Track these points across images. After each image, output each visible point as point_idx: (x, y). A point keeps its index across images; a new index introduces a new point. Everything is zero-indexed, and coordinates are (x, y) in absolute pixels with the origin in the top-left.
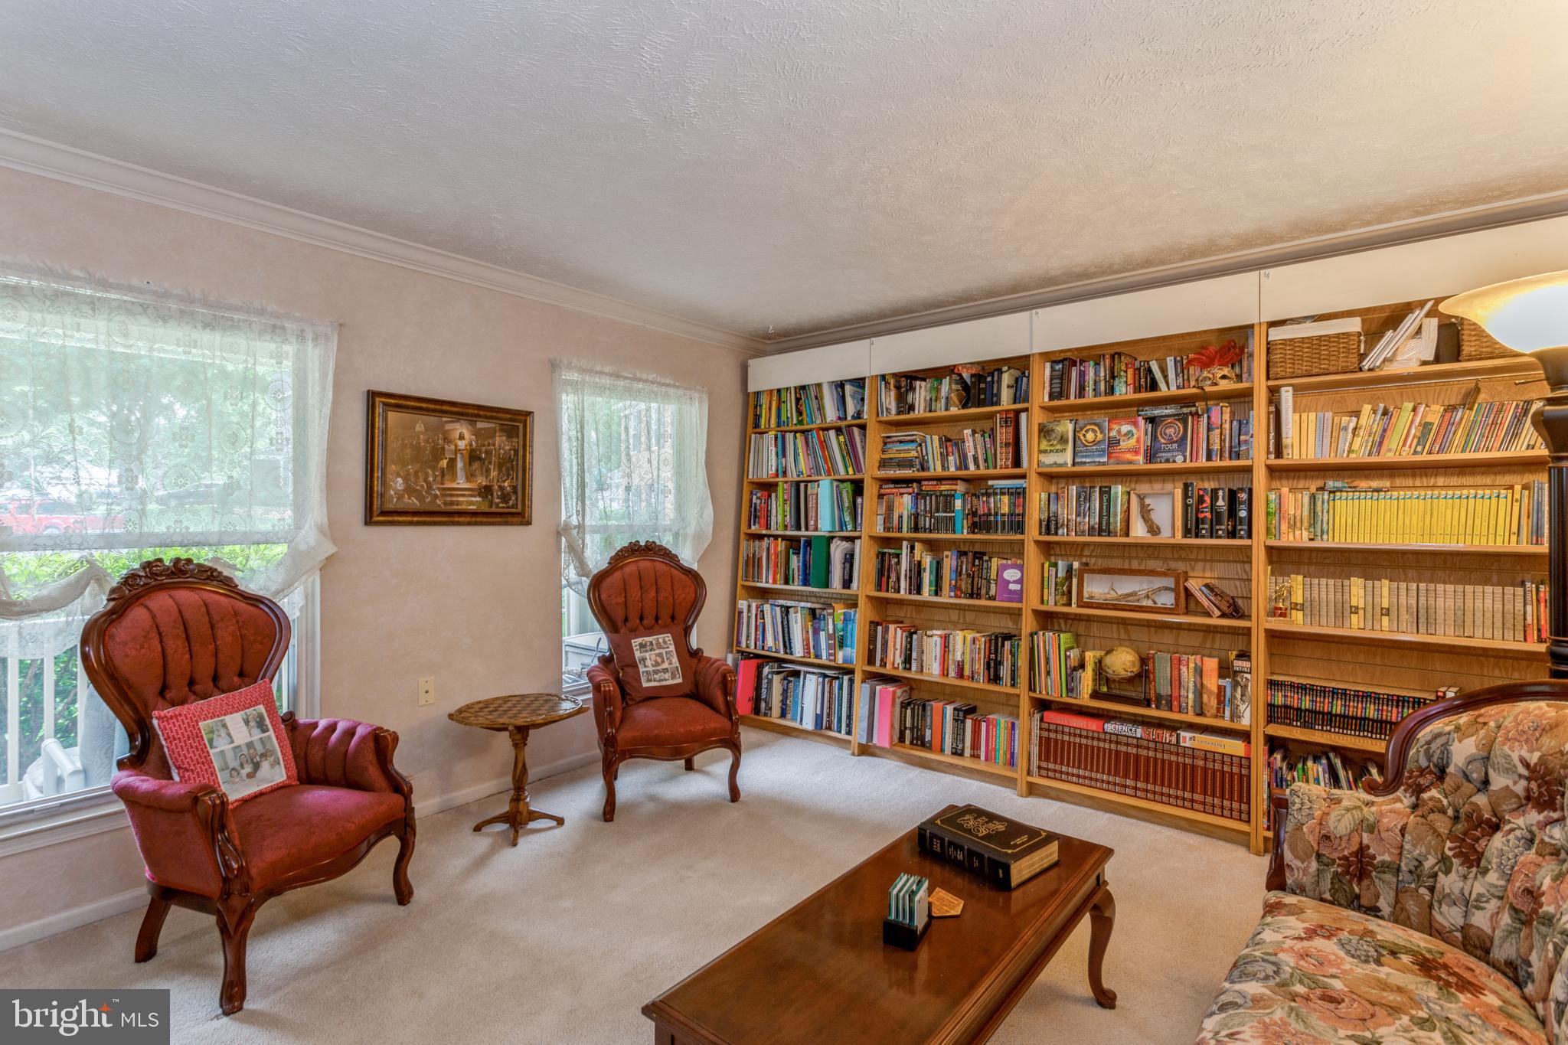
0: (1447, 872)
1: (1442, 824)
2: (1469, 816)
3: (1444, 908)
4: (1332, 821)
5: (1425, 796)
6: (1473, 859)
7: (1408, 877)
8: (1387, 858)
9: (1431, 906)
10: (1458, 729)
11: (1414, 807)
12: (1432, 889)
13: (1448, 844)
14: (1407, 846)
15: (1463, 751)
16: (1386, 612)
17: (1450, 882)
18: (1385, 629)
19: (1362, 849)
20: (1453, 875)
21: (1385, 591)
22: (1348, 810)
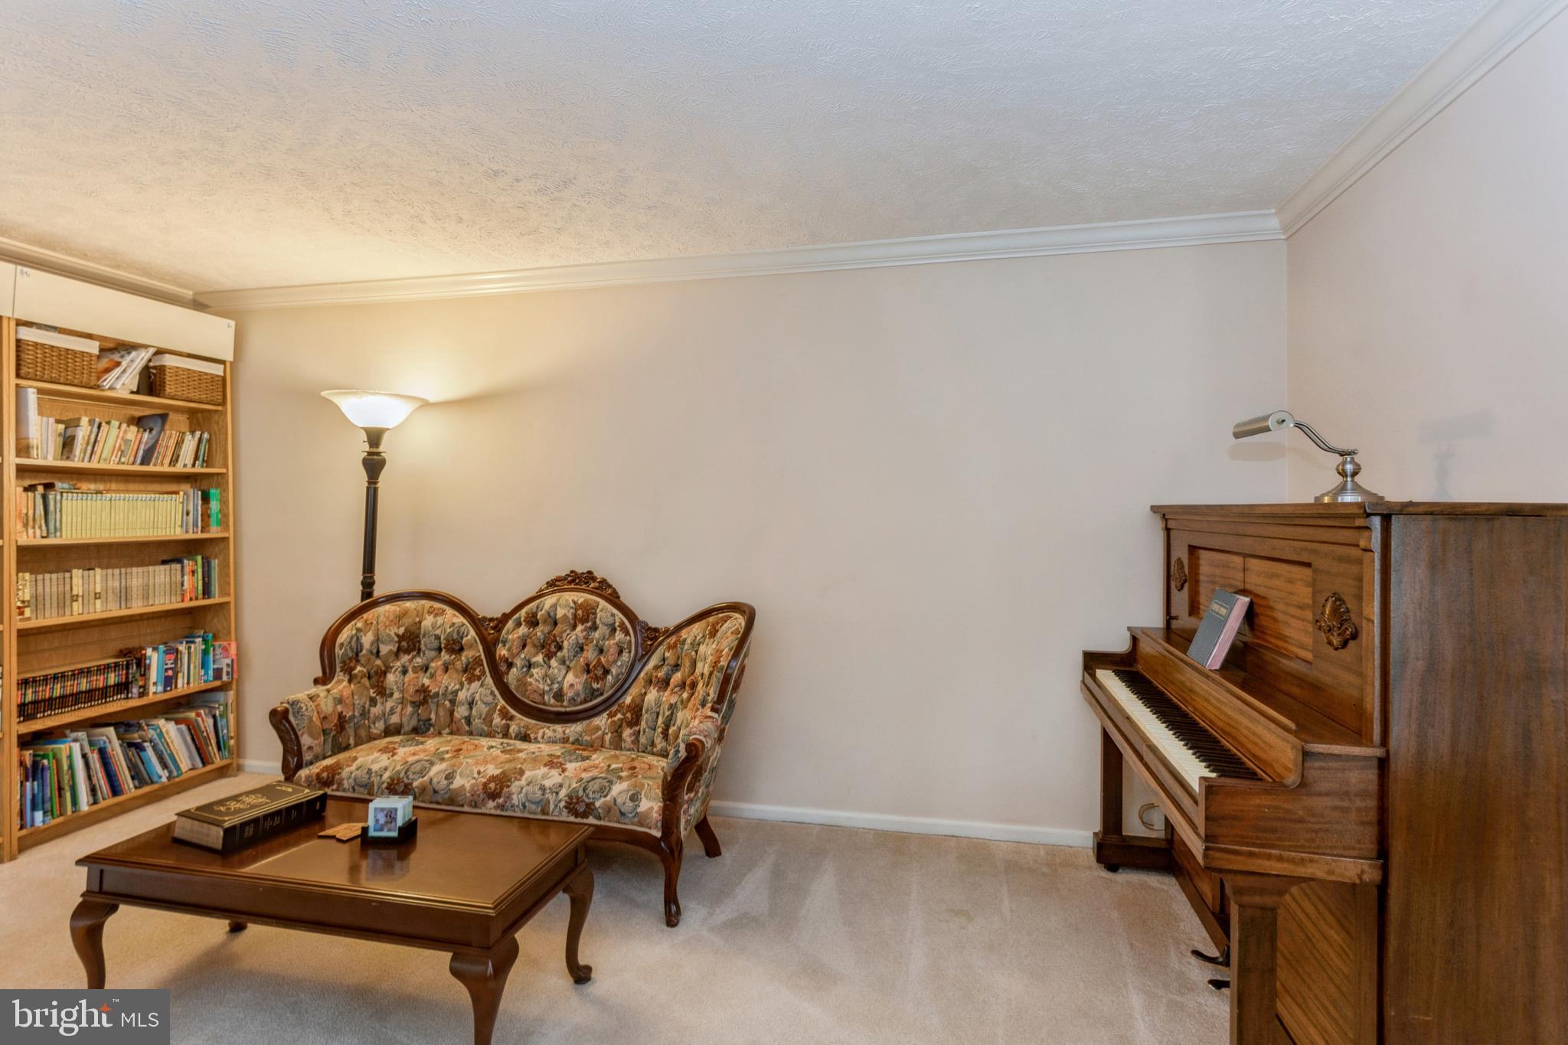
0: (375, 706)
1: (365, 681)
2: (376, 673)
3: (377, 725)
4: (323, 706)
5: (356, 671)
6: (383, 692)
7: (360, 718)
8: (351, 713)
9: (370, 727)
10: (359, 630)
11: (350, 681)
12: (368, 719)
13: (372, 691)
14: (357, 702)
15: (367, 640)
16: (97, 596)
17: (376, 711)
18: (99, 610)
19: (340, 715)
20: (379, 705)
21: (98, 578)
22: (326, 697)
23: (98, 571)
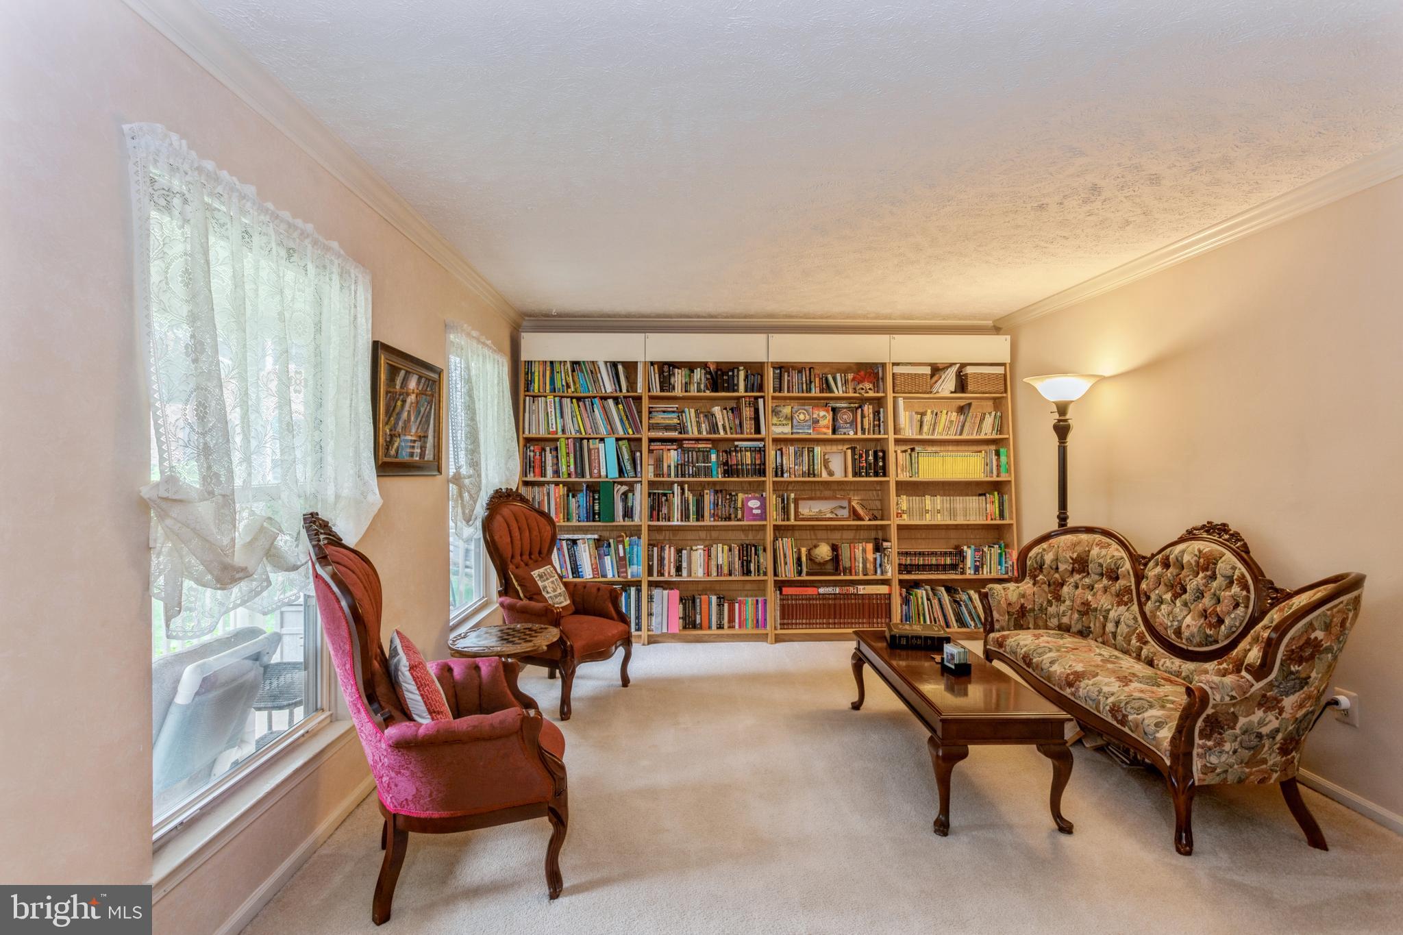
0: (1051, 606)
1: (1046, 587)
2: (1054, 583)
3: (1052, 620)
4: (1010, 596)
5: (1038, 578)
6: (1059, 598)
7: (1038, 612)
8: (1031, 606)
9: (1046, 621)
10: (1044, 550)
11: (1034, 584)
12: (1046, 614)
13: (1050, 595)
14: (1036, 600)
15: (1049, 558)
16: (939, 512)
17: (1052, 610)
18: (939, 520)
19: (1022, 606)
20: (1054, 606)
21: (939, 501)
22: (1014, 591)
23: (938, 497)
